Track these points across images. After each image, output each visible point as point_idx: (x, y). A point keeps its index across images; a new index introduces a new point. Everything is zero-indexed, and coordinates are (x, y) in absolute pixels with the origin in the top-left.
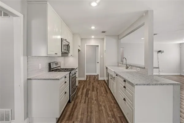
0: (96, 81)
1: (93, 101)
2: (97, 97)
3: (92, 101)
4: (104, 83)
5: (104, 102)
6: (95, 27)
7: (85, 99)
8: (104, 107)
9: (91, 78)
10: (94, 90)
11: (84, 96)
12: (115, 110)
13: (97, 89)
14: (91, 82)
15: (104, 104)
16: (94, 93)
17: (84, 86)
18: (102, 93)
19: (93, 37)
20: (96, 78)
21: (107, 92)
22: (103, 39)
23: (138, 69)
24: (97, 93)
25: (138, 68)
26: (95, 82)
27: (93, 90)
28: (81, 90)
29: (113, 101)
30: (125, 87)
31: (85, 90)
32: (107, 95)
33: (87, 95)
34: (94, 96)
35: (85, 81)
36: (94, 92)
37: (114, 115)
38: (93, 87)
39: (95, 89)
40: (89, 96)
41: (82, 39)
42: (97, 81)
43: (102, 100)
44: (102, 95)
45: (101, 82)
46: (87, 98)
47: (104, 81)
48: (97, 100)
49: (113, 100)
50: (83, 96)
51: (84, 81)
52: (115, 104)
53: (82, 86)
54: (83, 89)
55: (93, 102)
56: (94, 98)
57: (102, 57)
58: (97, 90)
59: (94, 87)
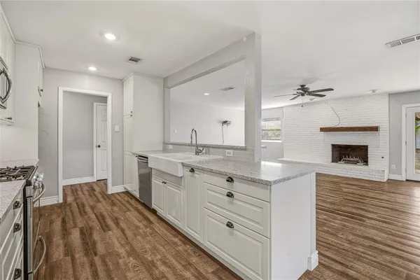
0: (101, 199)
1: (121, 261)
2: (128, 243)
3: (118, 263)
4: (126, 198)
5: (155, 250)
6: (118, 38)
7: (92, 264)
8: (165, 263)
9: (80, 193)
10: (107, 226)
11: (79, 255)
12: (194, 259)
13: (116, 221)
14: (86, 203)
15: (159, 257)
16: (114, 235)
17: (64, 221)
18: (137, 227)
19: (92, 69)
20: (97, 189)
21: (148, 220)
22: (121, 82)
23: (230, 153)
24: (123, 231)
25: (227, 151)
26: (98, 201)
27: (105, 228)
28: (57, 240)
29: (176, 240)
30: (230, 195)
31: (75, 236)
32: (153, 229)
33: (89, 247)
34: (118, 245)
35: (60, 206)
36: (110, 232)
37: (200, 273)
38: (101, 218)
39: (110, 222)
40: (101, 248)
41: (46, 69)
42: (103, 197)
43: (148, 246)
44: (140, 234)
45: (119, 198)
46: (97, 260)
47: (127, 193)
48: (132, 252)
49: (177, 237)
50: (77, 256)
51: (55, 205)
52: (184, 244)
53: (57, 225)
54: (65, 232)
55: (126, 264)
56: (122, 251)
57: (117, 128)
58: (117, 224)
59: (104, 218)
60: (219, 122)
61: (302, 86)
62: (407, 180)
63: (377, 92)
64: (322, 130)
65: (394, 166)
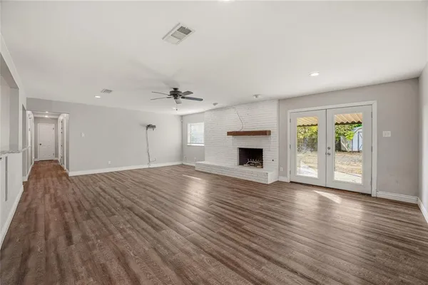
60: (143, 125)
61: (175, 89)
62: (291, 182)
63: (259, 96)
64: (229, 134)
65: (282, 169)
